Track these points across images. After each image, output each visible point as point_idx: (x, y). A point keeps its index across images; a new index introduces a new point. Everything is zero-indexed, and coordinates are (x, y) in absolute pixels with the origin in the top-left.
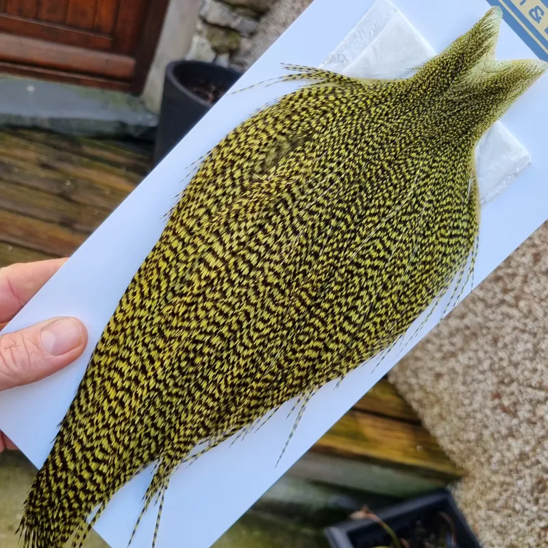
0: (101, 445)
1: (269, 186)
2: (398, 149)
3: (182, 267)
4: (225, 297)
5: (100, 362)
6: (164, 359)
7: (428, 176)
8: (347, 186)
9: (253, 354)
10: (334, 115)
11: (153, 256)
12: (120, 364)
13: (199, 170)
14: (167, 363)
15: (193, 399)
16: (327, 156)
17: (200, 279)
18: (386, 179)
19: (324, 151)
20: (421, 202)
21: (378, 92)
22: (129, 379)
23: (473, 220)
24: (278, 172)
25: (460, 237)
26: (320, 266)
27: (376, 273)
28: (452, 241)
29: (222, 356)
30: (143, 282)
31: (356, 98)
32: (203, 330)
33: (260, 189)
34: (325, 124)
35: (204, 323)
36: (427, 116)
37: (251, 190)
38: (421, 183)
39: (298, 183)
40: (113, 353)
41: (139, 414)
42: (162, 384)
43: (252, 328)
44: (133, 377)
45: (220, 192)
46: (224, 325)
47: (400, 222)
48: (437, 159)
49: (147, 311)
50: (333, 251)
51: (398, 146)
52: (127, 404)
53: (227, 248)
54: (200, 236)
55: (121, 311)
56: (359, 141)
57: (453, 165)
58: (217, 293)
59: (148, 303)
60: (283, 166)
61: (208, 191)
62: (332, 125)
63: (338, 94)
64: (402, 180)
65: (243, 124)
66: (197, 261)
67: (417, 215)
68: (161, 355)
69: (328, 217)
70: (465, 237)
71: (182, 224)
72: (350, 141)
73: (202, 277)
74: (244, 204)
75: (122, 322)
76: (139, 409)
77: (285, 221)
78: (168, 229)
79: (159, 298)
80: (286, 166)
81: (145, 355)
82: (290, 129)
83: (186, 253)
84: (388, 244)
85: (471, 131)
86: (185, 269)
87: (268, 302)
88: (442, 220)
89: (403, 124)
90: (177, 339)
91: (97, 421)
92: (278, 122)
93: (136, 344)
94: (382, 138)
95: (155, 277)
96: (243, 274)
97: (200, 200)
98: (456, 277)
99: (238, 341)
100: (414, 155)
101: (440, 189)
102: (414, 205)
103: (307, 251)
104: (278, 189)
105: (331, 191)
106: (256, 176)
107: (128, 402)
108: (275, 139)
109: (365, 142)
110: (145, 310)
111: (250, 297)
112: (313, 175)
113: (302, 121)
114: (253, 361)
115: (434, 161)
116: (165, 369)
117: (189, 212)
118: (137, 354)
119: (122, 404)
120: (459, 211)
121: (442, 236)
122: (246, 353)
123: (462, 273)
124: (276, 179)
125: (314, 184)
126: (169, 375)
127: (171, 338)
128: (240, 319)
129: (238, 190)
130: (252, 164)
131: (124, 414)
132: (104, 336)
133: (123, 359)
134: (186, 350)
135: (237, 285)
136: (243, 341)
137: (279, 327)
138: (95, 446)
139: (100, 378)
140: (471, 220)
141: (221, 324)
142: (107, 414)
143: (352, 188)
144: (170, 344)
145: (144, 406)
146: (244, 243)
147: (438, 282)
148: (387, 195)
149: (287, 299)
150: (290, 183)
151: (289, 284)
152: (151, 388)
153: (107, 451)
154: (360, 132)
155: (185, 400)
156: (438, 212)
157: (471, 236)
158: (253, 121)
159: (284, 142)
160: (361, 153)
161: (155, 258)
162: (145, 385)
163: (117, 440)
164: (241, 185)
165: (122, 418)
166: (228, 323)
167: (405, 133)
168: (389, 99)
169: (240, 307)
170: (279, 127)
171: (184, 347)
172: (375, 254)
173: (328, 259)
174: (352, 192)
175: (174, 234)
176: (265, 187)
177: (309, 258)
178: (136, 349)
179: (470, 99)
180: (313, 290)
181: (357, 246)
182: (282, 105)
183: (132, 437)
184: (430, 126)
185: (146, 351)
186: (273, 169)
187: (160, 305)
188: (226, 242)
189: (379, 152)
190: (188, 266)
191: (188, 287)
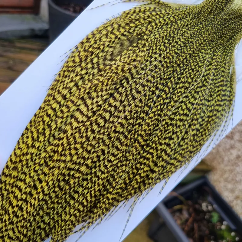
0: (8, 235)
1: (117, 69)
2: (195, 47)
3: (60, 121)
4: (89, 141)
5: (6, 181)
6: (49, 181)
7: (211, 64)
8: (165, 69)
9: (108, 176)
10: (156, 24)
11: (39, 113)
12: (20, 184)
13: (69, 57)
14: (50, 183)
15: (70, 205)
16: (153, 50)
17: (72, 129)
18: (188, 65)
19: (151, 47)
20: (207, 80)
21: (182, 12)
22: (25, 193)
23: (232, 91)
24: (122, 60)
25: (226, 101)
26: (150, 120)
27: (181, 123)
28: (222, 103)
29: (87, 178)
30: (33, 129)
31: (169, 14)
32: (74, 162)
33: (111, 70)
34: (151, 30)
35: (75, 158)
37: (105, 71)
38: (207, 68)
39: (136, 67)
40: (14, 176)
41: (33, 215)
42: (48, 196)
43: (106, 160)
44: (28, 192)
45: (84, 72)
46: (88, 158)
47: (195, 92)
48: (216, 54)
49: (37, 149)
50: (158, 110)
51: (195, 45)
52: (24, 209)
53: (90, 109)
54: (71, 100)
55: (19, 148)
56: (172, 41)
57: (224, 58)
58: (84, 138)
59: (37, 144)
60: (125, 56)
61: (76, 71)
62: (155, 30)
63: (157, 11)
64: (197, 66)
65: (98, 28)
66: (69, 117)
67: (205, 88)
68: (47, 178)
69: (154, 89)
70: (229, 101)
71: (59, 92)
72: (166, 41)
73: (74, 128)
74: (101, 80)
75: (20, 156)
76: (33, 213)
77: (127, 91)
78: (49, 95)
79: (44, 141)
80: (127, 55)
81: (36, 178)
82: (129, 32)
83: (62, 112)
84: (189, 106)
85: (234, 38)
86: (62, 122)
87: (117, 143)
88: (218, 91)
89: (197, 32)
90: (57, 168)
91: (5, 220)
92: (121, 28)
93: (29, 171)
94: (185, 39)
95: (41, 127)
96: (100, 125)
97: (71, 77)
98: (223, 124)
99: (98, 169)
100: (203, 51)
101: (217, 72)
102: (203, 82)
103: (141, 111)
104: (123, 70)
105: (156, 72)
106: (107, 62)
107: (25, 207)
108: (119, 38)
109: (176, 42)
110: (35, 149)
111: (105, 140)
112: (144, 62)
113: (136, 27)
114: (108, 181)
115: (214, 55)
116: (49, 187)
117: (64, 85)
118: (30, 177)
119: (21, 209)
120: (226, 85)
121: (218, 100)
122: (103, 176)
123: (226, 121)
124: (121, 64)
125: (145, 68)
126: (52, 190)
127: (53, 167)
128: (99, 155)
129: (96, 71)
130: (105, 54)
131: (23, 215)
132: (8, 164)
133: (21, 180)
134: (64, 175)
135: (97, 133)
136: (101, 168)
137: (124, 159)
138: (5, 235)
139: (6, 191)
140: (231, 90)
141: (86, 158)
142: (12, 216)
143: (168, 71)
144: (53, 171)
145: (36, 210)
146: (100, 106)
147: (213, 127)
148: (188, 75)
149: (129, 141)
150: (131, 67)
151: (130, 132)
152: (40, 199)
153: (12, 238)
154: (172, 35)
155: (63, 206)
156: (216, 86)
157: (231, 100)
158: (104, 26)
159: (125, 40)
160: (173, 49)
161: (41, 114)
162: (37, 197)
163: (19, 232)
164: (98, 68)
165: (21, 218)
166: (91, 158)
167: (198, 37)
168: (188, 16)
169: (98, 147)
170: (122, 30)
171: (62, 172)
172: (181, 112)
173: (155, 116)
174: (169, 73)
175: (54, 99)
176: (114, 69)
177: (142, 115)
178: (30, 174)
179: (234, 19)
180: (146, 136)
181: (172, 107)
182: (123, 17)
183: (29, 229)
184: (212, 34)
185: (37, 175)
186: (119, 58)
187: (45, 145)
188: (89, 105)
189: (184, 48)
190: (63, 120)
191: (64, 134)
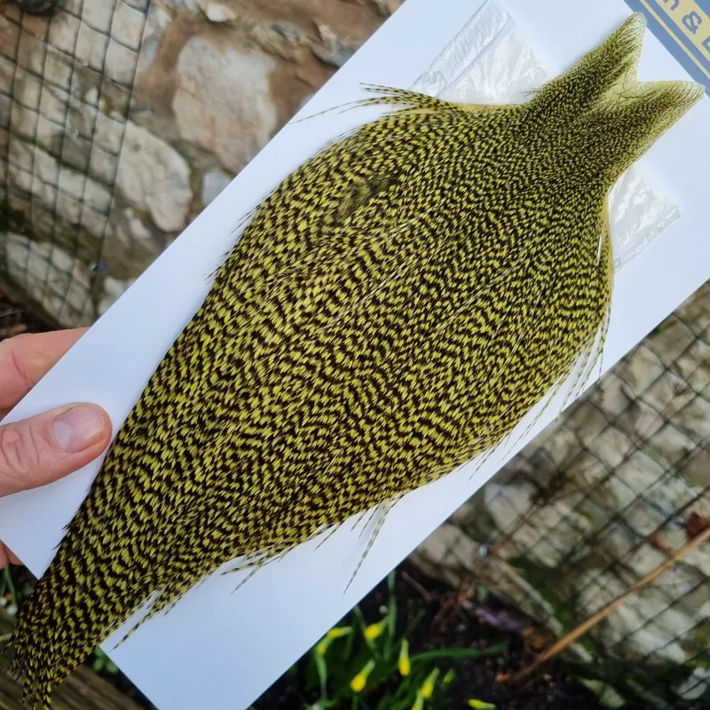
1: (341, 240)
2: (509, 196)
3: (230, 342)
6: (204, 456)
7: (546, 231)
10: (427, 151)
11: (193, 327)
16: (416, 204)
17: (252, 359)
18: (492, 234)
19: (413, 198)
20: (536, 264)
21: (485, 121)
22: (159, 478)
23: (604, 287)
25: (587, 309)
27: (475, 354)
28: (576, 314)
30: (181, 359)
31: (456, 129)
32: (255, 423)
34: (415, 162)
36: (547, 154)
38: (538, 240)
39: (378, 238)
42: (201, 486)
47: (509, 289)
48: (559, 208)
49: (184, 396)
51: (508, 192)
52: (155, 509)
53: (288, 320)
54: (254, 303)
55: (151, 393)
56: (457, 185)
57: (579, 217)
60: (360, 217)
61: (265, 246)
62: (424, 164)
63: (432, 123)
64: (513, 235)
65: (311, 160)
66: (249, 334)
67: (529, 281)
68: (201, 452)
70: (593, 309)
71: (231, 287)
72: (447, 186)
75: (152, 408)
77: (362, 286)
78: (213, 292)
79: (200, 380)
80: (365, 216)
81: (181, 451)
82: (370, 168)
83: (235, 324)
84: (492, 317)
85: (603, 173)
86: (234, 345)
88: (562, 288)
89: (516, 164)
91: (116, 527)
92: (356, 160)
93: (169, 436)
94: (487, 181)
97: (254, 258)
98: (579, 359)
100: (529, 203)
101: (561, 246)
102: (528, 268)
104: (351, 244)
107: (157, 506)
108: (351, 181)
109: (465, 185)
113: (386, 158)
115: (555, 212)
119: (148, 508)
120: (586, 276)
121: (562, 306)
123: (588, 354)
124: (351, 232)
127: (214, 431)
129: (303, 247)
130: (321, 213)
133: (152, 454)
139: (122, 475)
140: (601, 287)
142: (130, 521)
143: (448, 245)
146: (309, 315)
147: (557, 366)
148: (491, 254)
150: (367, 238)
152: (186, 492)
153: (127, 565)
154: (460, 173)
156: (557, 276)
157: (600, 307)
158: (324, 157)
159: (362, 185)
161: (196, 329)
163: (141, 553)
164: (307, 240)
165: (148, 526)
167: (518, 175)
168: (498, 131)
172: (474, 330)
174: (448, 251)
175: (221, 300)
176: (336, 241)
178: (170, 442)
179: (603, 132)
182: (361, 138)
183: (160, 550)
184: (550, 167)
185: (182, 446)
186: (348, 220)
187: (201, 389)
188: (286, 313)
189: (484, 199)
190: (237, 341)
191: (237, 368)
